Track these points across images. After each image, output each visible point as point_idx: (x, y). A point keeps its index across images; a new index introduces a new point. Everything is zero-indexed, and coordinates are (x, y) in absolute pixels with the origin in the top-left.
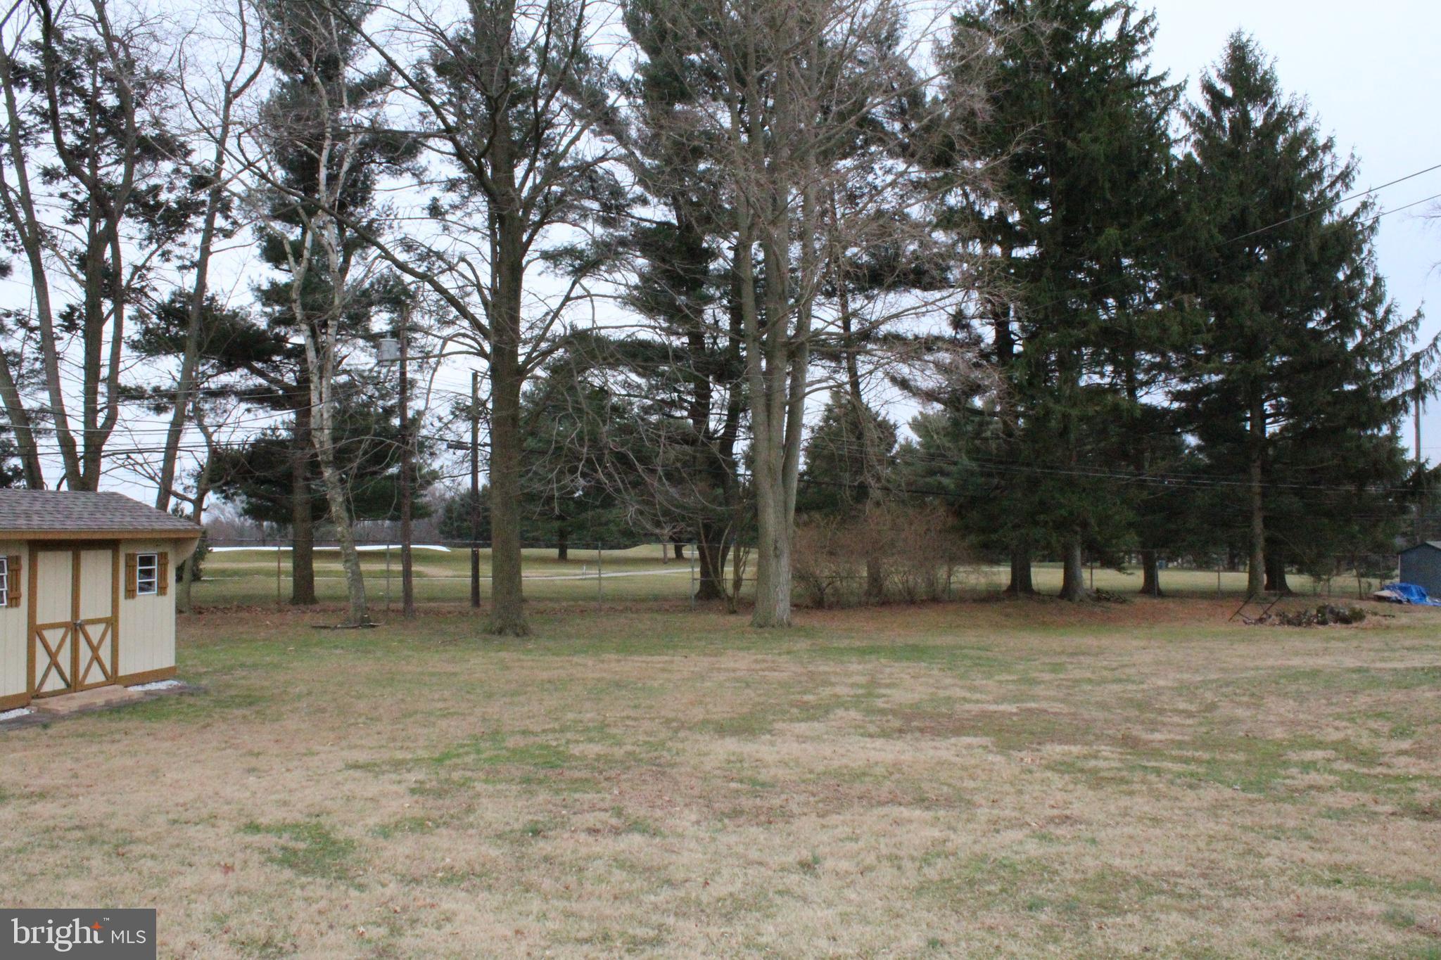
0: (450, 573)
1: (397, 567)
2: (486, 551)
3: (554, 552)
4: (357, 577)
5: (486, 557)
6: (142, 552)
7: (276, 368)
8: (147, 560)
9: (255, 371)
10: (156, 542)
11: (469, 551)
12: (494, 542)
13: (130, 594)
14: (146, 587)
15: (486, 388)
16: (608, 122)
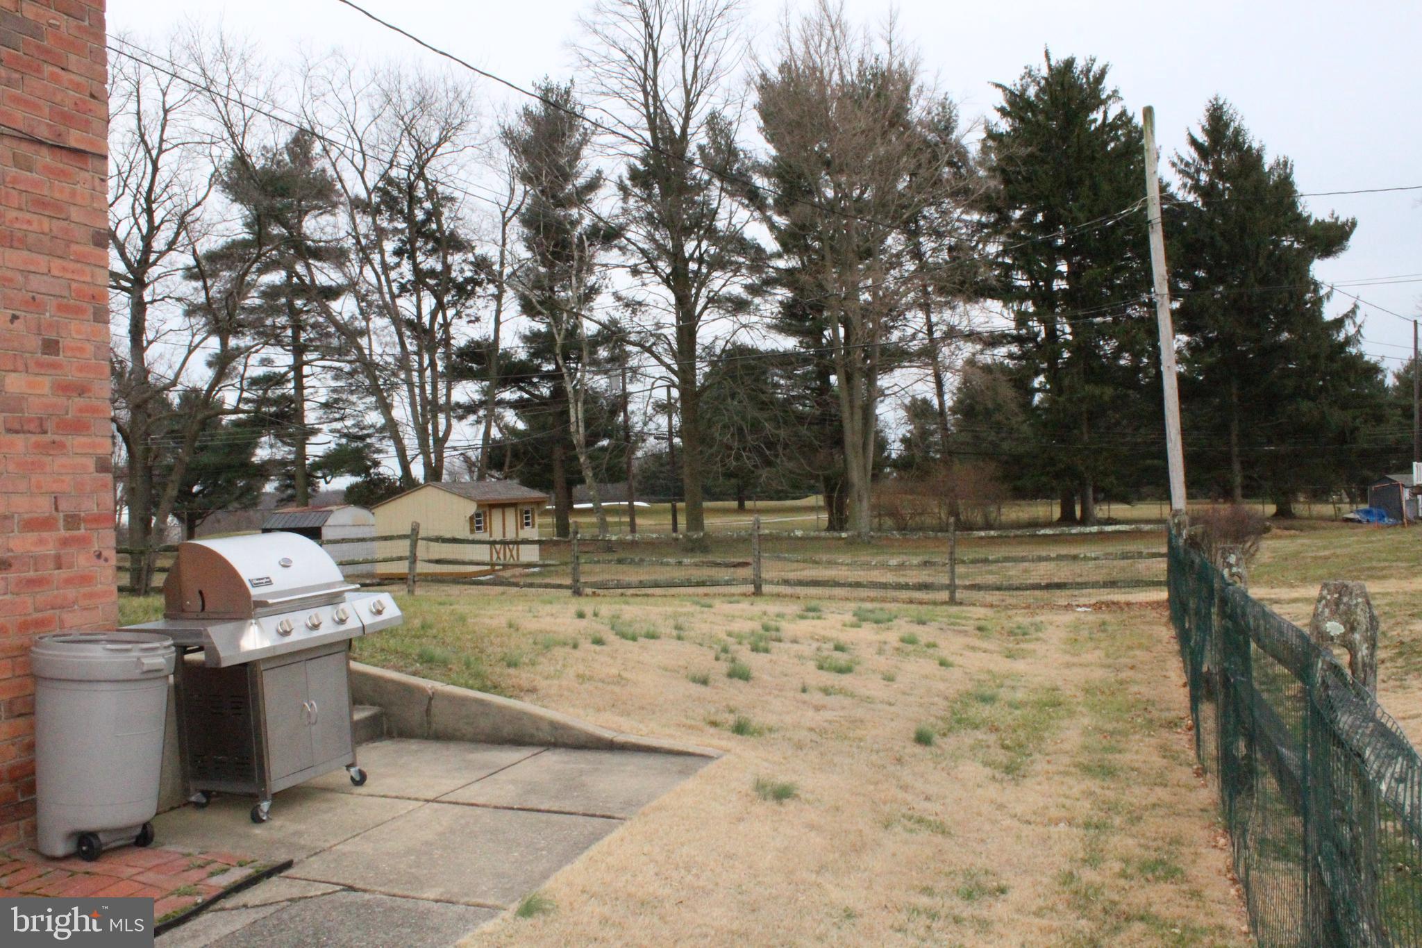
0: (652, 522)
1: (627, 519)
2: (680, 505)
3: (735, 504)
4: (604, 526)
5: (681, 510)
6: (526, 508)
7: (535, 385)
8: (527, 512)
9: (521, 389)
10: (532, 503)
11: (668, 505)
12: (687, 496)
13: (522, 528)
14: (527, 524)
15: (675, 393)
16: (754, 198)
